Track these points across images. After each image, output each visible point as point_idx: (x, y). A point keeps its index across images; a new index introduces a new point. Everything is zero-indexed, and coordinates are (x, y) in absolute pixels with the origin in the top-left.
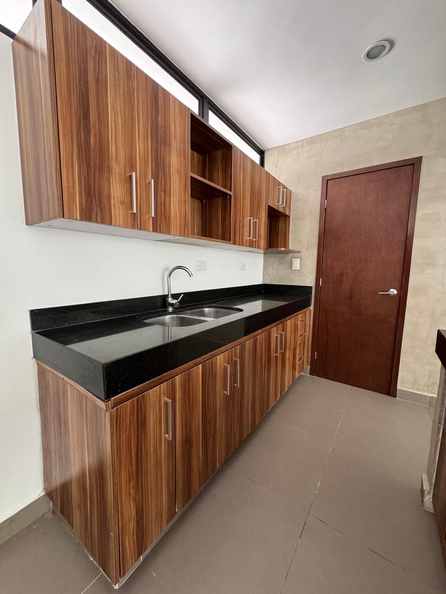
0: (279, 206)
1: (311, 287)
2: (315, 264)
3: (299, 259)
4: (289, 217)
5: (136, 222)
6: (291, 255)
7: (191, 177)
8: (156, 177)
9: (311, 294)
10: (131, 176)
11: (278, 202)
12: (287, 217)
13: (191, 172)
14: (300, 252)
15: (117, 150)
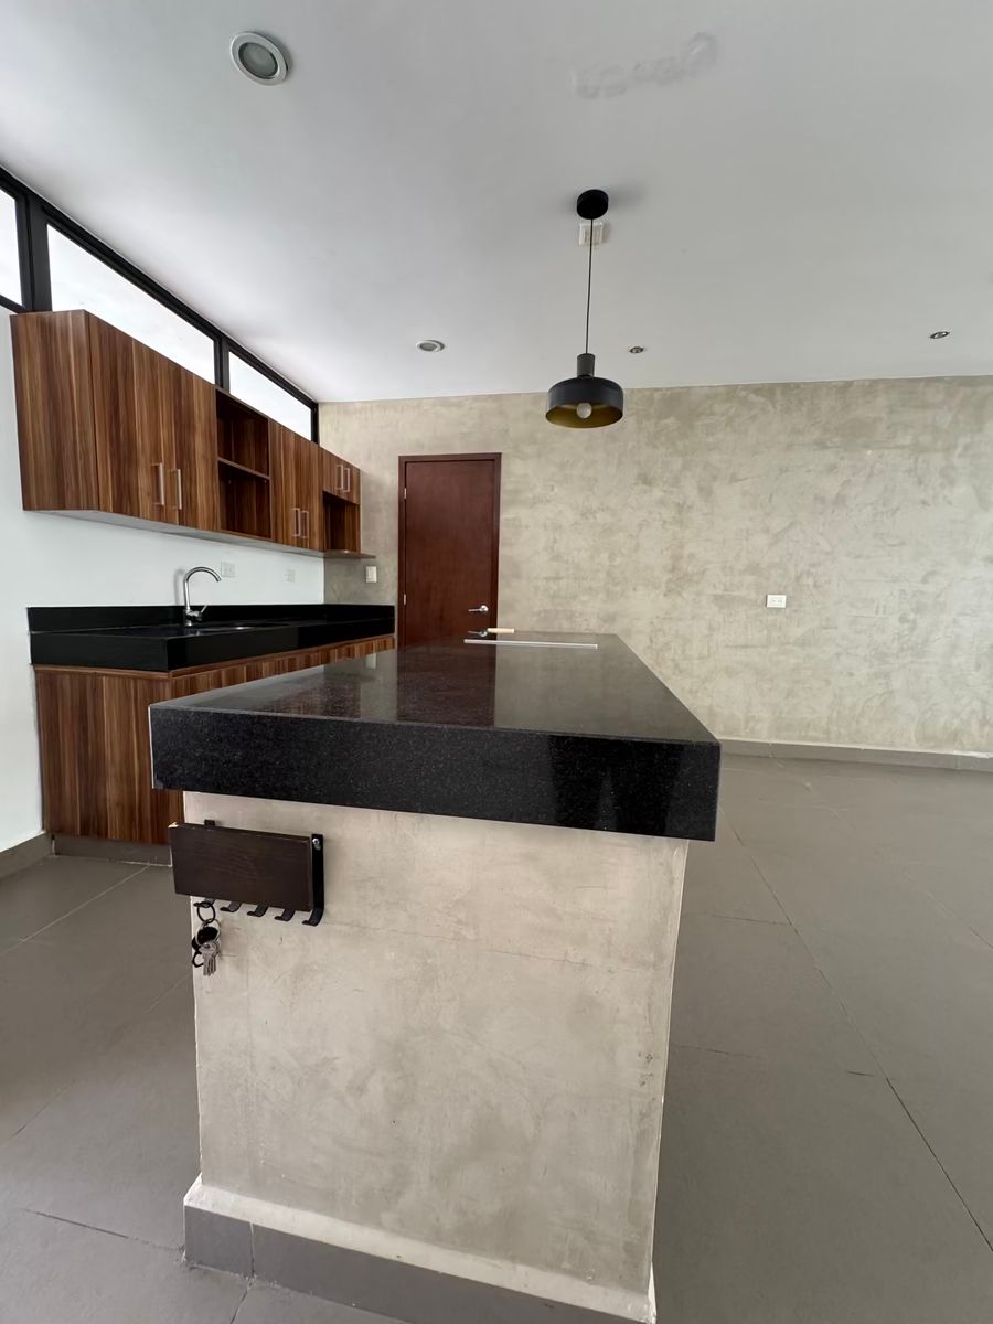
0: (342, 491)
1: (392, 607)
2: (396, 574)
3: (375, 568)
4: (359, 506)
5: (161, 515)
6: (363, 560)
7: (220, 463)
8: (180, 466)
9: (393, 615)
10: (157, 468)
11: (339, 485)
12: (355, 507)
13: (220, 455)
14: (374, 557)
15: (142, 440)
